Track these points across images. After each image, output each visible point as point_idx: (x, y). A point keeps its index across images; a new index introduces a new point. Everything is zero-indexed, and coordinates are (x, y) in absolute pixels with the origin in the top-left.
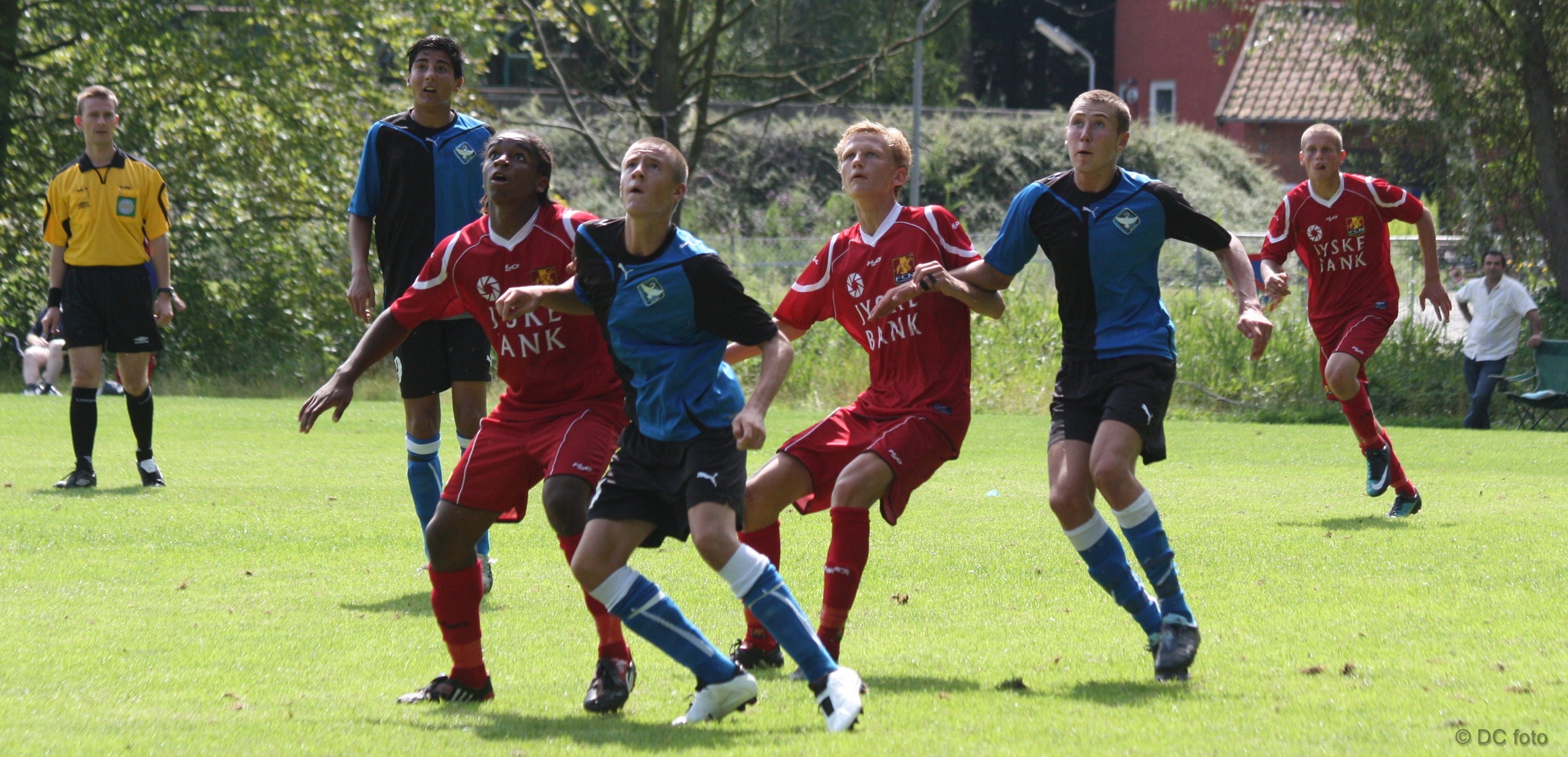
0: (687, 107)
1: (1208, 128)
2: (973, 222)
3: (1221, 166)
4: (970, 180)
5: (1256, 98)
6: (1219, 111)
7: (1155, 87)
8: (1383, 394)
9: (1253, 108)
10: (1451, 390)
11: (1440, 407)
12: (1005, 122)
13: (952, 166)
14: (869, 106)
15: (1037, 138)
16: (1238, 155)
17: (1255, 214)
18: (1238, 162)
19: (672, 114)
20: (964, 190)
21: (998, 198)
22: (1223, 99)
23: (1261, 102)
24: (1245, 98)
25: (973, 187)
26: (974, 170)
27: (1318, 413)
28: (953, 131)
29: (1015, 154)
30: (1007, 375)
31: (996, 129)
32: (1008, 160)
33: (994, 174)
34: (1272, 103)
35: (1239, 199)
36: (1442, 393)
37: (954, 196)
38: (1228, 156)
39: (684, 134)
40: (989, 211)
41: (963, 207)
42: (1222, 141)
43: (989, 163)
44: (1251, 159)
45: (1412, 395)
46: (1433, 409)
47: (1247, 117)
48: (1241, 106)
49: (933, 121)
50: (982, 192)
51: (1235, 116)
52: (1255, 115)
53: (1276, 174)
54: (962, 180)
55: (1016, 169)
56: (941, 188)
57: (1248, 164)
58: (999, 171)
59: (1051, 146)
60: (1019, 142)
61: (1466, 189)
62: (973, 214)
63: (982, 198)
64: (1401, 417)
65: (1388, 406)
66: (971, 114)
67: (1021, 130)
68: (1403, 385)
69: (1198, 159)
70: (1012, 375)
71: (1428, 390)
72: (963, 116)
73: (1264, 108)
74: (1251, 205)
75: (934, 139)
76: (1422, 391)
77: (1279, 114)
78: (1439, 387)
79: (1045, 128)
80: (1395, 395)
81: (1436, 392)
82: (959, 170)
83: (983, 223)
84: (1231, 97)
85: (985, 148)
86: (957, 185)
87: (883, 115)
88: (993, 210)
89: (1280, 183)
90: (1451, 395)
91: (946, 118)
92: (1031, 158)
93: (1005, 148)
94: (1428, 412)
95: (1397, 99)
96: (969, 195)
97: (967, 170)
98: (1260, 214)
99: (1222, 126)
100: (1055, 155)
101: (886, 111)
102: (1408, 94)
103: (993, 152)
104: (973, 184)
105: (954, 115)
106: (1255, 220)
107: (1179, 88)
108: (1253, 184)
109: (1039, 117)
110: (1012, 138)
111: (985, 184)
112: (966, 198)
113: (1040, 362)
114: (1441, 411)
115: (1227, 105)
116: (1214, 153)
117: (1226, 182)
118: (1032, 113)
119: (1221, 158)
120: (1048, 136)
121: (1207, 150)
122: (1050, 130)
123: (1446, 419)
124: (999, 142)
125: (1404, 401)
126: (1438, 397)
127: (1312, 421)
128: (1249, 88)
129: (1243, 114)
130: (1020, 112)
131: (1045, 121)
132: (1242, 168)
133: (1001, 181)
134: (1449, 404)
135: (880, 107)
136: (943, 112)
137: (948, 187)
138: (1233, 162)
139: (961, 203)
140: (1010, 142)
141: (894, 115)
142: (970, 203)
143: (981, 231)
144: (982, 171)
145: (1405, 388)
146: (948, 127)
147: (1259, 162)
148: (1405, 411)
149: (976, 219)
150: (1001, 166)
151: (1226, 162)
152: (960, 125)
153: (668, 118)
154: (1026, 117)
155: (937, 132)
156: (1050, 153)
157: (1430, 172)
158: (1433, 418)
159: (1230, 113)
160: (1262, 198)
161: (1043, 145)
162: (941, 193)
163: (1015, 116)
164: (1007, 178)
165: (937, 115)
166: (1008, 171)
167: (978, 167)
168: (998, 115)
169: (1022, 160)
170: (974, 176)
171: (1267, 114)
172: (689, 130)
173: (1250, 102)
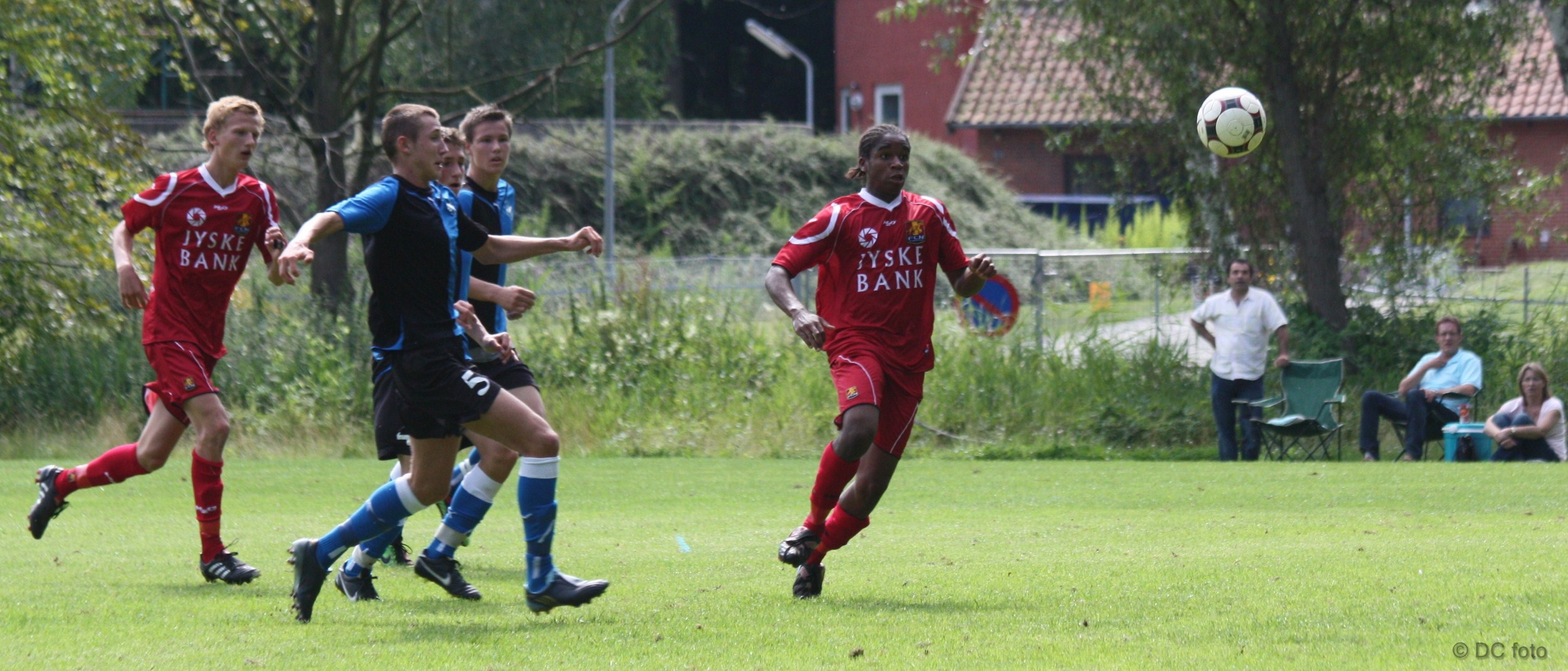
0: (352, 127)
1: (933, 136)
2: (678, 245)
3: (949, 177)
4: (675, 200)
5: (990, 102)
6: (949, 116)
7: (880, 93)
8: (1119, 424)
9: (987, 112)
10: (1194, 418)
11: (1182, 437)
12: (712, 134)
13: (654, 184)
14: (561, 121)
15: (747, 149)
16: (968, 164)
17: (987, 229)
18: (967, 173)
19: (335, 135)
20: (667, 209)
21: (705, 218)
22: (954, 104)
23: (995, 107)
24: (977, 101)
25: (678, 206)
26: (678, 189)
27: (1048, 446)
28: (655, 145)
29: (722, 169)
30: (709, 413)
31: (702, 143)
32: (715, 177)
33: (700, 193)
34: (1007, 107)
35: (968, 213)
36: (1184, 421)
37: (656, 217)
38: (955, 166)
39: (349, 156)
40: (695, 234)
41: (666, 229)
42: (949, 150)
43: (694, 179)
44: (980, 169)
45: (1152, 425)
46: (1174, 439)
47: (980, 123)
48: (974, 111)
49: (632, 136)
50: (687, 211)
51: (967, 122)
52: (989, 120)
53: (1010, 185)
54: (666, 199)
55: (724, 186)
56: (643, 209)
57: (979, 175)
58: (705, 188)
59: (762, 159)
60: (727, 155)
61: (1207, 196)
62: (677, 236)
63: (687, 218)
64: (1139, 450)
65: (1126, 437)
66: (673, 127)
67: (728, 142)
68: (1141, 414)
69: (924, 171)
70: (712, 413)
71: (1169, 418)
72: (664, 129)
73: (999, 112)
74: (982, 219)
75: (632, 155)
76: (1162, 421)
77: (1015, 119)
78: (1180, 414)
79: (756, 140)
80: (1132, 425)
81: (1177, 420)
82: (661, 189)
83: (689, 246)
84: (962, 101)
85: (689, 163)
86: (659, 204)
87: (577, 130)
88: (700, 231)
89: (1013, 194)
90: (1194, 423)
91: (645, 132)
92: (740, 173)
93: (711, 164)
94: (1169, 443)
95: (1128, 101)
96: (673, 216)
97: (670, 188)
98: (992, 229)
99: (953, 132)
100: (767, 170)
101: (580, 126)
102: (1141, 95)
103: (699, 169)
104: (678, 203)
105: (655, 129)
106: (986, 236)
107: (907, 92)
108: (984, 196)
109: (749, 128)
110: (719, 152)
111: (691, 203)
112: (670, 220)
113: (746, 399)
114: (1182, 441)
115: (958, 111)
116: (941, 163)
117: (954, 195)
118: (740, 124)
119: (949, 169)
120: (758, 149)
121: (933, 160)
122: (760, 142)
123: (1187, 451)
124: (705, 157)
125: (1142, 431)
126: (1181, 425)
127: (1040, 456)
128: (981, 90)
129: (977, 119)
130: (727, 124)
131: (754, 132)
132: (972, 178)
133: (709, 199)
134: (1192, 433)
135: (573, 122)
136: (643, 126)
137: (649, 208)
138: (962, 174)
139: (664, 224)
140: (717, 157)
141: (589, 130)
142: (673, 224)
143: (687, 254)
144: (687, 189)
145: (1144, 417)
146: (649, 142)
147: (990, 172)
148: (1145, 443)
149: (681, 242)
150: (708, 183)
151: (954, 173)
152: (659, 138)
153: (330, 140)
154: (734, 129)
155: (637, 148)
156: (761, 168)
157: (1167, 180)
158: (1176, 448)
159: (962, 118)
160: (994, 211)
161: (754, 158)
162: (642, 214)
163: (721, 128)
164: (713, 195)
165: (637, 128)
166: (715, 188)
167: (683, 184)
168: (702, 127)
169: (730, 176)
170: (678, 195)
171: (1002, 119)
172: (355, 153)
173: (983, 106)
